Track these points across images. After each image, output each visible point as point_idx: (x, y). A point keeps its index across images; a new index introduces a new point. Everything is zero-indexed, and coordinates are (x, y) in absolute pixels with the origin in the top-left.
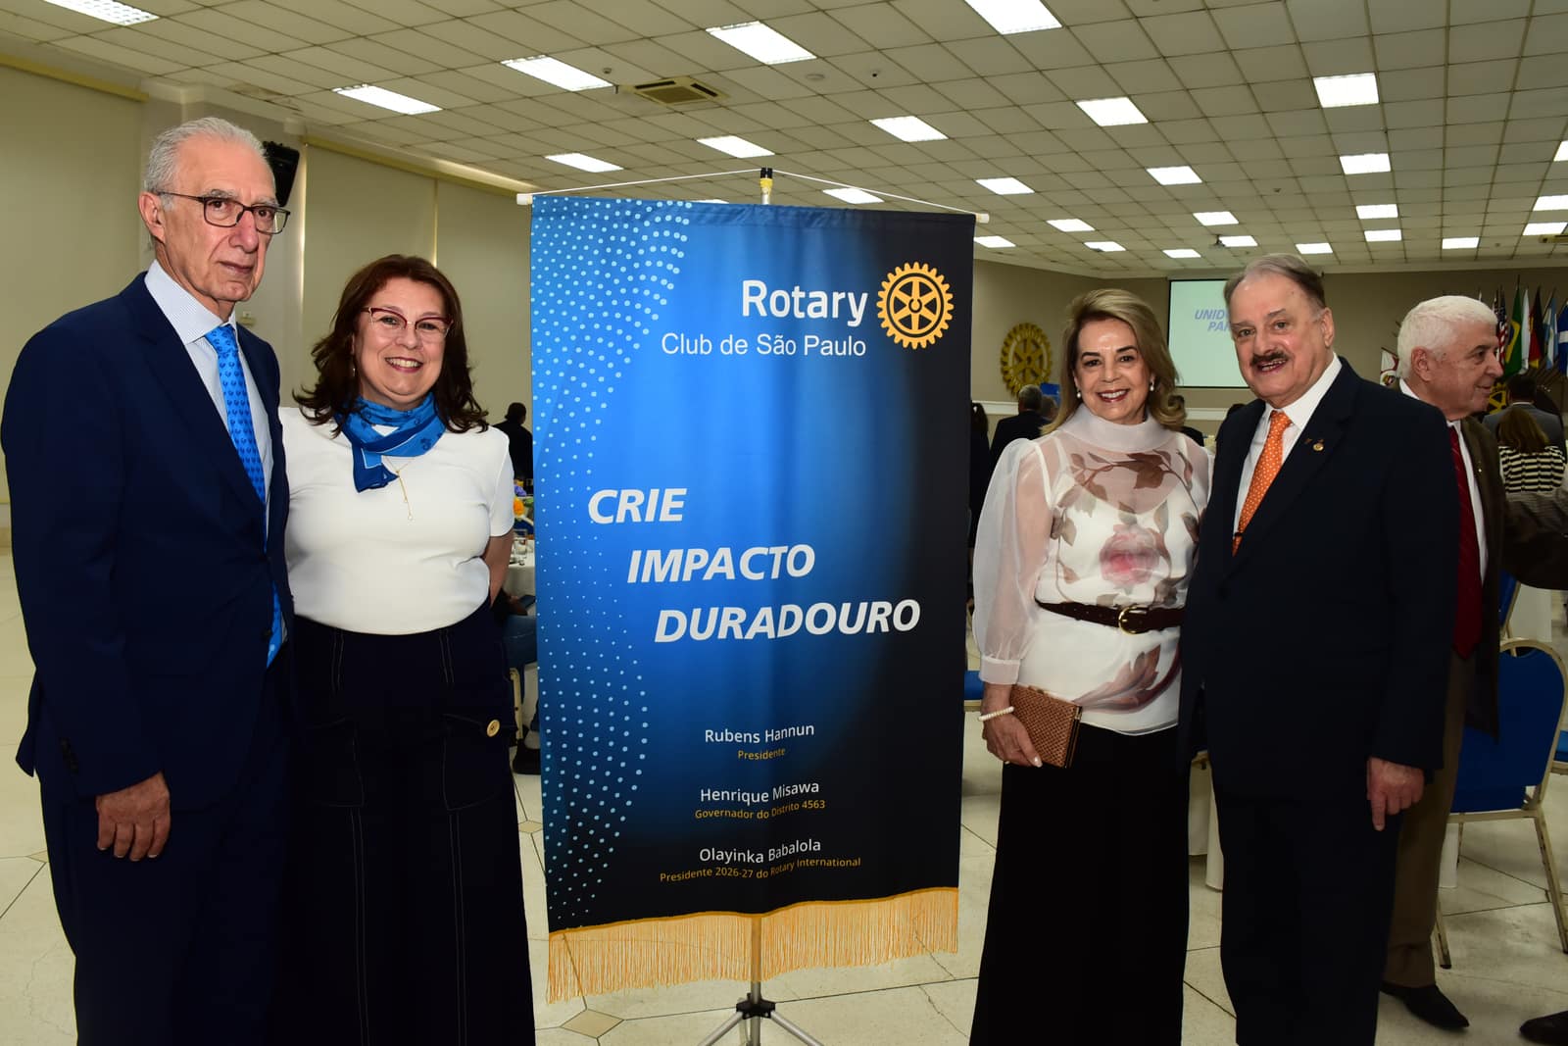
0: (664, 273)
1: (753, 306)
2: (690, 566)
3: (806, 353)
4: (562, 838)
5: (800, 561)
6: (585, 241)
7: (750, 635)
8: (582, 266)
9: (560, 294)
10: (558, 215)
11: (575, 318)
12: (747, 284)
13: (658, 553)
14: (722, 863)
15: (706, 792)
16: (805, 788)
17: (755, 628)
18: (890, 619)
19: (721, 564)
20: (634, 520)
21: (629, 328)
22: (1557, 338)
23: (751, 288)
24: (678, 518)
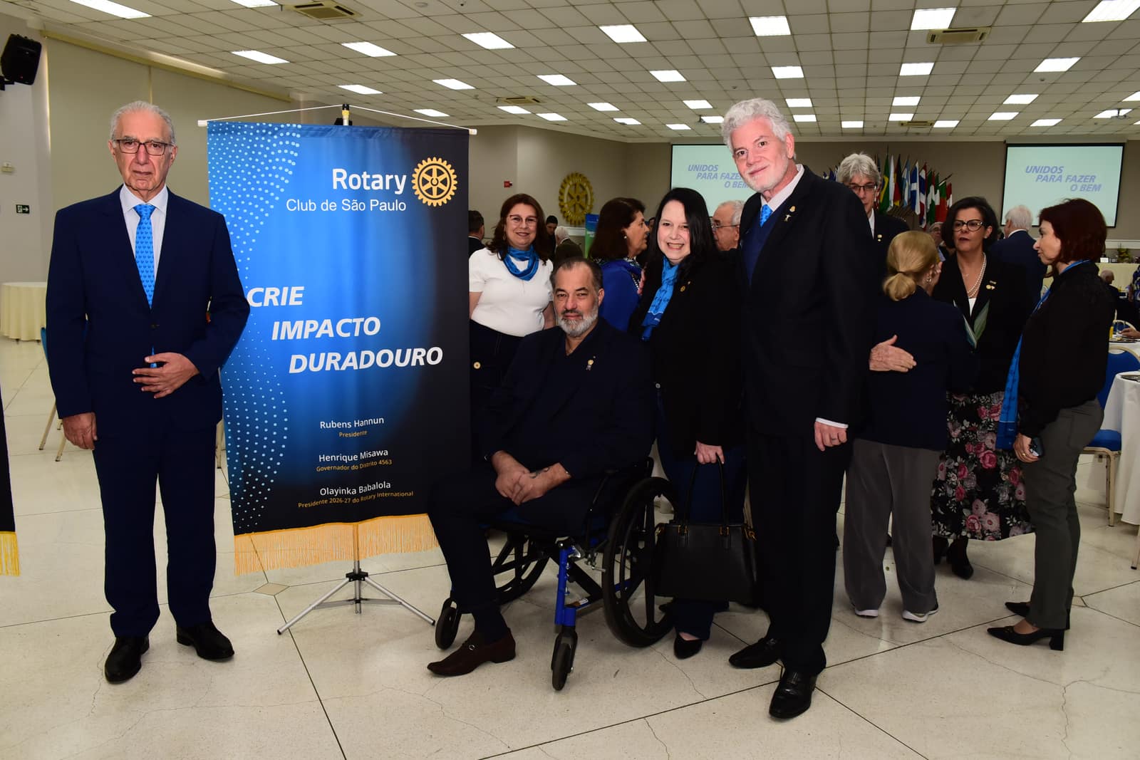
0: (286, 165)
1: (339, 183)
2: (308, 330)
3: (371, 209)
4: (240, 483)
5: (372, 326)
6: (240, 147)
7: (343, 368)
8: (238, 161)
9: (226, 178)
10: (223, 133)
11: (235, 191)
12: (335, 171)
13: (289, 322)
14: (333, 496)
15: (322, 457)
16: (380, 453)
17: (346, 364)
18: (425, 358)
19: (325, 328)
20: (274, 305)
21: (267, 197)
22: (910, 187)
23: (337, 173)
24: (300, 303)
